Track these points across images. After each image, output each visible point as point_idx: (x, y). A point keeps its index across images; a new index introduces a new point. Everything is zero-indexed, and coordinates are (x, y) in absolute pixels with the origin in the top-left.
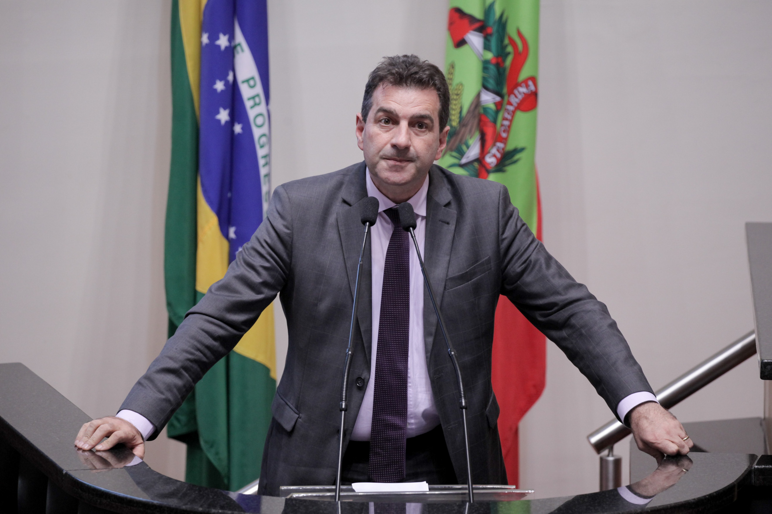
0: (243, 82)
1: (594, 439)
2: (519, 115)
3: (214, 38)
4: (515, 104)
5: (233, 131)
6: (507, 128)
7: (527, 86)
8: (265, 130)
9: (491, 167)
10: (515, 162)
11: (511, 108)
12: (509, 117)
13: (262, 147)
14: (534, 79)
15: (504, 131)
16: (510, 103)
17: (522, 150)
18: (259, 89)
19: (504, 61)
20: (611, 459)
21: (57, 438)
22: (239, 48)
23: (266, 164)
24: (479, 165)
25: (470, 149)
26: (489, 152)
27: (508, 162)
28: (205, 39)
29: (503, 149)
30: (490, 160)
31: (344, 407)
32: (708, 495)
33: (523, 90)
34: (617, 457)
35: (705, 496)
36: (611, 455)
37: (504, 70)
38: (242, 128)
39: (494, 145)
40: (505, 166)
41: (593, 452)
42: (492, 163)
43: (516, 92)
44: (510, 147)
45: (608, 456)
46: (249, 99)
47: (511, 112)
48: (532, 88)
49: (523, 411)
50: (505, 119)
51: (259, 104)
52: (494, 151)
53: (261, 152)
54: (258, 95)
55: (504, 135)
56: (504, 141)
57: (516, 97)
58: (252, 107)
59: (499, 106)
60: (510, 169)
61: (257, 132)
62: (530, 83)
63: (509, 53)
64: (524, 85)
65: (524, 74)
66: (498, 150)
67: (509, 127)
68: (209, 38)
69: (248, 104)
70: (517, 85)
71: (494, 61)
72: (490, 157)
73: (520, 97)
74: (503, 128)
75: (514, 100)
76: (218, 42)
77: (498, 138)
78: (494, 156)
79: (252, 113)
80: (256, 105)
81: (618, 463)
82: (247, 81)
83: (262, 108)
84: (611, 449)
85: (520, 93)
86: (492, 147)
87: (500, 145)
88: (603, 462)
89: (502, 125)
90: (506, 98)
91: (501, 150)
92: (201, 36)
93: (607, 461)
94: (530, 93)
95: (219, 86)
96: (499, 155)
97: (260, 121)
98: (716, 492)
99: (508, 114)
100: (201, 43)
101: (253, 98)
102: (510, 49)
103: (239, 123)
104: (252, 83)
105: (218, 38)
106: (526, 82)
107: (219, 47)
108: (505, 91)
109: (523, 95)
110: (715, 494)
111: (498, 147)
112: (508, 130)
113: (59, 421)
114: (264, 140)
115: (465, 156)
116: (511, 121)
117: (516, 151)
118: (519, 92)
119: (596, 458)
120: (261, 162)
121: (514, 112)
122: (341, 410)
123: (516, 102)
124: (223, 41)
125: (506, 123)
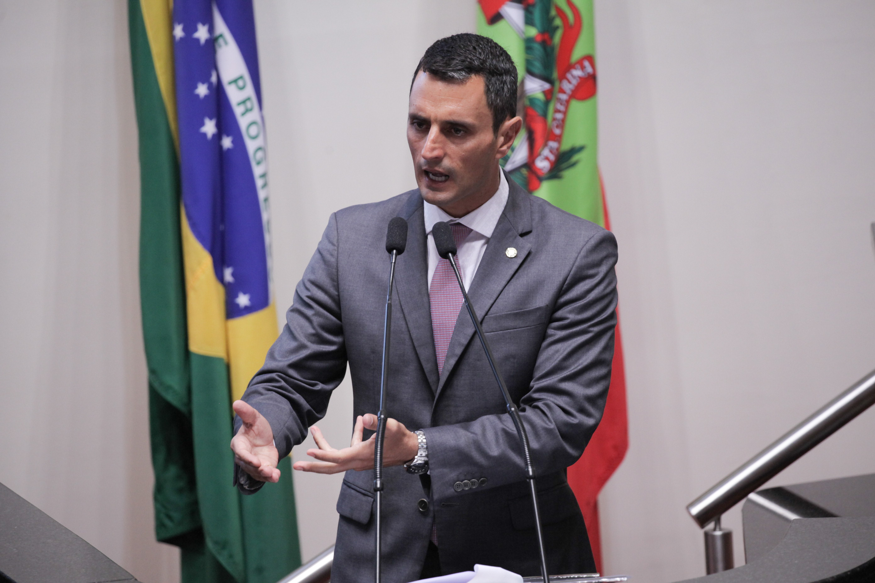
0: (230, 83)
1: (696, 510)
2: (575, 105)
3: (190, 29)
4: (569, 92)
5: (221, 147)
6: (561, 122)
7: (583, 68)
8: (259, 142)
9: (543, 173)
10: (574, 165)
11: (564, 97)
12: (562, 108)
13: (258, 163)
14: (590, 59)
15: (557, 127)
16: (562, 91)
17: (581, 149)
18: (250, 91)
19: (551, 38)
20: (718, 533)
21: (15, 550)
22: (221, 41)
23: (265, 185)
24: (528, 171)
25: (515, 152)
26: (539, 155)
27: (564, 165)
28: (179, 32)
29: (557, 149)
30: (542, 164)
31: (378, 486)
32: (849, 571)
33: (577, 72)
34: (726, 531)
35: (846, 573)
36: (718, 529)
37: (553, 49)
38: (233, 142)
39: (546, 145)
40: (561, 170)
41: (695, 526)
42: (544, 167)
43: (569, 76)
44: (566, 146)
45: (715, 530)
46: (239, 104)
47: (564, 102)
48: (589, 69)
49: (603, 480)
50: (557, 111)
51: (251, 110)
52: (546, 152)
53: (257, 171)
54: (249, 99)
55: (557, 131)
56: (558, 139)
57: (570, 82)
58: (243, 114)
59: (549, 95)
60: (568, 174)
61: (251, 146)
62: (586, 64)
63: (557, 28)
64: (578, 66)
65: (578, 53)
66: (551, 151)
67: (563, 120)
68: (184, 30)
69: (238, 110)
70: (570, 67)
71: (539, 39)
72: (541, 161)
73: (575, 82)
74: (555, 124)
75: (568, 87)
76: (197, 35)
77: (550, 136)
78: (547, 158)
79: (243, 122)
80: (247, 111)
81: (727, 538)
82: (235, 81)
83: (254, 115)
84: (718, 522)
85: (574, 77)
86: (543, 148)
87: (553, 144)
88: (708, 537)
89: (554, 119)
90: (557, 84)
91: (555, 151)
92: (171, 29)
93: (713, 537)
94: (587, 76)
95: (202, 90)
96: (552, 157)
97: (253, 131)
98: (859, 567)
99: (561, 104)
100: (172, 37)
101: (244, 102)
102: (558, 22)
103: (228, 135)
104: (240, 83)
105: (196, 30)
106: (580, 62)
107: (198, 40)
108: (555, 75)
109: (578, 79)
110: (858, 569)
111: (551, 147)
112: (562, 124)
113: (16, 527)
114: (260, 154)
115: (510, 161)
116: (565, 113)
117: (574, 151)
118: (572, 75)
119: (699, 533)
120: (259, 183)
121: (568, 102)
122: (376, 490)
123: (570, 89)
124: (202, 33)
125: (559, 116)
